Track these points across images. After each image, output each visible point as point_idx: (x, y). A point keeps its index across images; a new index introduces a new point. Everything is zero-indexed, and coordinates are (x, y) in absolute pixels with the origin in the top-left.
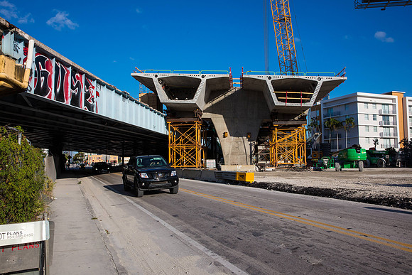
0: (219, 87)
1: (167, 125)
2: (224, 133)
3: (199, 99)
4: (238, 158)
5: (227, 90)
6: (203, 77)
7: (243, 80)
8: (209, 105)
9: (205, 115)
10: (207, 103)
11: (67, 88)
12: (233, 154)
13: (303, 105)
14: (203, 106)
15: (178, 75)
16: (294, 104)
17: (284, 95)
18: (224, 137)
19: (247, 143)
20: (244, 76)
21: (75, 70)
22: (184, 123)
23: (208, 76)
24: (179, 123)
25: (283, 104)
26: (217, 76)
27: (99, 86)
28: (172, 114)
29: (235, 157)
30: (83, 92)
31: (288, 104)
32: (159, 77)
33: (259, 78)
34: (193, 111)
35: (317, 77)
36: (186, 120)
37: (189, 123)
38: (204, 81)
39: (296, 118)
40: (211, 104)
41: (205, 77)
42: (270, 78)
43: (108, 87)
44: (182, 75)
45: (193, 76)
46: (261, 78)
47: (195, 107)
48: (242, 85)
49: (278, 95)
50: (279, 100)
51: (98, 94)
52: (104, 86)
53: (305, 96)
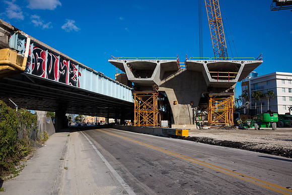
0: (170, 69)
1: (133, 95)
2: (174, 102)
3: (156, 77)
5: (176, 71)
6: (158, 62)
7: (187, 63)
8: (164, 82)
9: (161, 89)
10: (162, 80)
11: (57, 70)
12: (180, 116)
13: (230, 81)
14: (159, 82)
15: (140, 61)
16: (224, 81)
17: (216, 74)
18: (174, 104)
19: (191, 109)
20: (187, 61)
21: (62, 58)
22: (146, 94)
23: (162, 61)
24: (142, 94)
25: (216, 81)
26: (168, 61)
27: (81, 69)
28: (137, 88)
29: (182, 119)
30: (69, 73)
31: (219, 81)
32: (127, 62)
33: (198, 62)
34: (151, 86)
35: (240, 61)
36: (147, 92)
37: (149, 94)
38: (159, 64)
39: (226, 91)
40: (165, 81)
41: (159, 62)
42: (206, 62)
43: (88, 70)
44: (143, 61)
45: (151, 61)
46: (199, 62)
47: (153, 83)
48: (187, 67)
49: (211, 74)
50: (212, 78)
51: (79, 74)
52: (84, 68)
53: (231, 75)
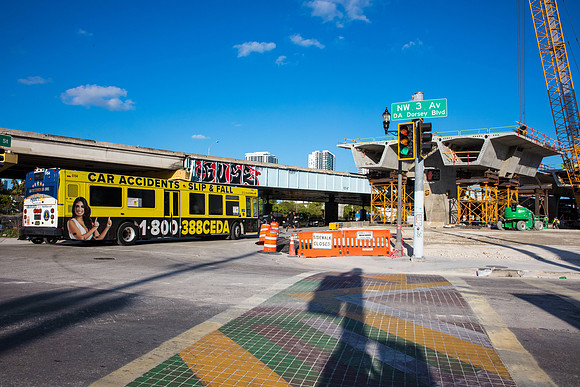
2: (426, 192)
4: (439, 214)
9: (411, 174)
11: (229, 174)
12: (434, 211)
13: (470, 163)
16: (462, 164)
17: (466, 155)
19: (447, 201)
21: (234, 164)
27: (260, 169)
29: (436, 214)
30: (243, 175)
31: (456, 164)
35: (484, 136)
36: (384, 180)
38: (388, 146)
41: (387, 143)
42: (440, 139)
45: (379, 143)
52: (265, 167)
53: (471, 155)
